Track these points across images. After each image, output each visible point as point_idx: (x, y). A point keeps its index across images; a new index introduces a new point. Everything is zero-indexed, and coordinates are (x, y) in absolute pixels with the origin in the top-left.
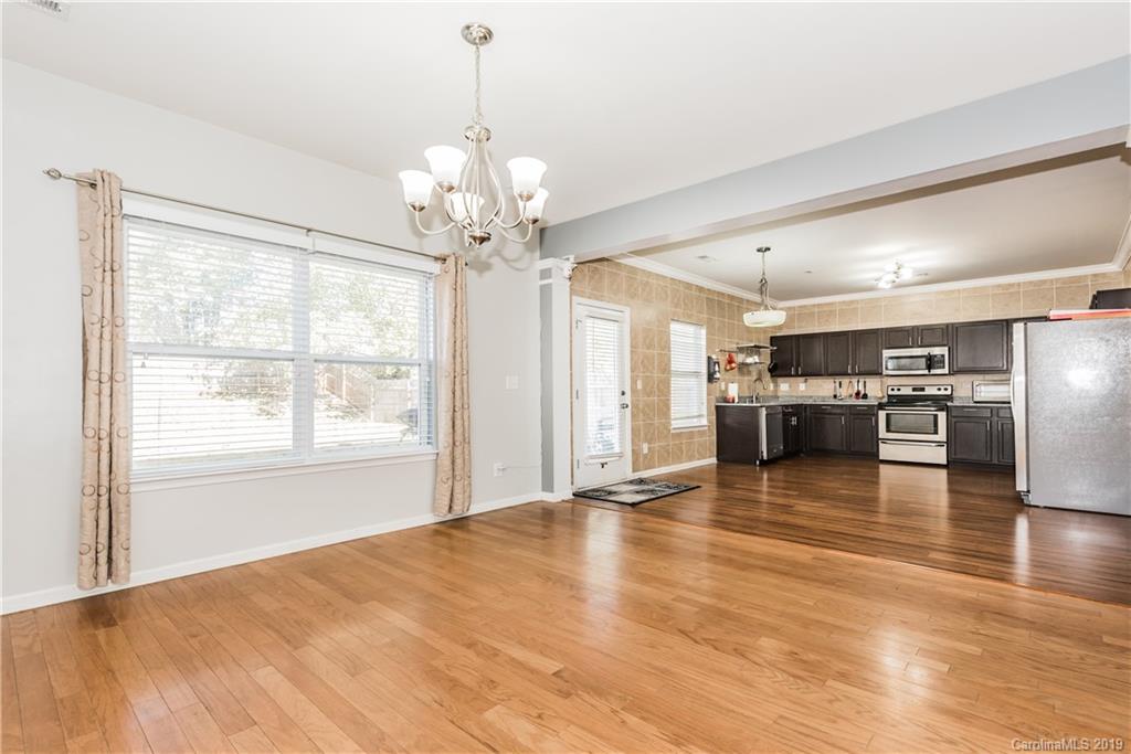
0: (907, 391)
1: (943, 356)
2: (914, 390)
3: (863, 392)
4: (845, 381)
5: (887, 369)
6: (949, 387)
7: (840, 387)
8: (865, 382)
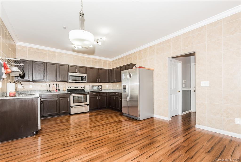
0: (73, 88)
1: (85, 77)
2: (75, 87)
3: (58, 89)
4: (52, 84)
5: (70, 80)
6: (84, 87)
7: (50, 86)
8: (59, 84)
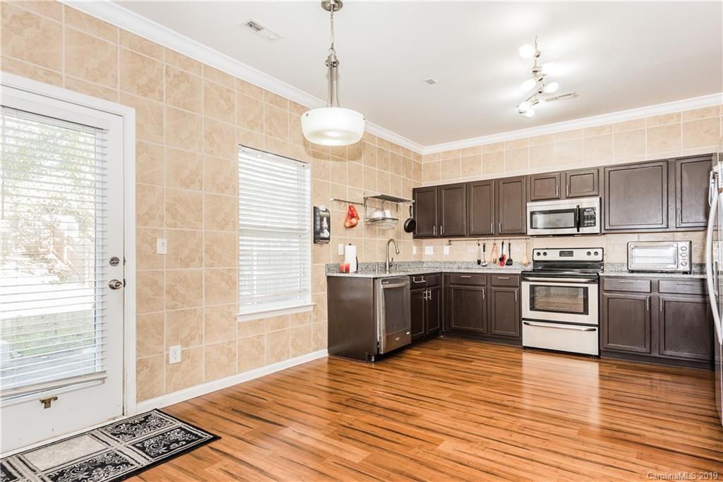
0: (554, 256)
2: (562, 254)
3: (507, 258)
4: (490, 242)
5: (532, 227)
7: (484, 251)
8: (510, 244)
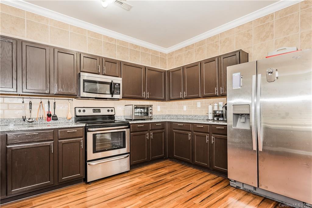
0: (89, 112)
1: (119, 84)
2: (95, 111)
3: (52, 114)
4: (36, 101)
5: (84, 91)
6: (113, 109)
8: (55, 103)
